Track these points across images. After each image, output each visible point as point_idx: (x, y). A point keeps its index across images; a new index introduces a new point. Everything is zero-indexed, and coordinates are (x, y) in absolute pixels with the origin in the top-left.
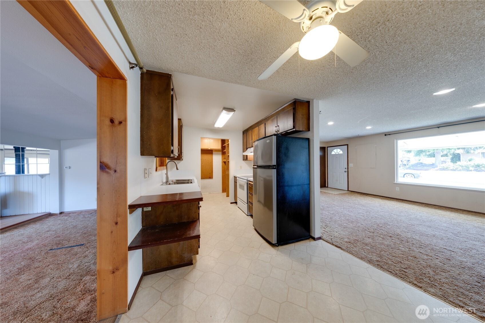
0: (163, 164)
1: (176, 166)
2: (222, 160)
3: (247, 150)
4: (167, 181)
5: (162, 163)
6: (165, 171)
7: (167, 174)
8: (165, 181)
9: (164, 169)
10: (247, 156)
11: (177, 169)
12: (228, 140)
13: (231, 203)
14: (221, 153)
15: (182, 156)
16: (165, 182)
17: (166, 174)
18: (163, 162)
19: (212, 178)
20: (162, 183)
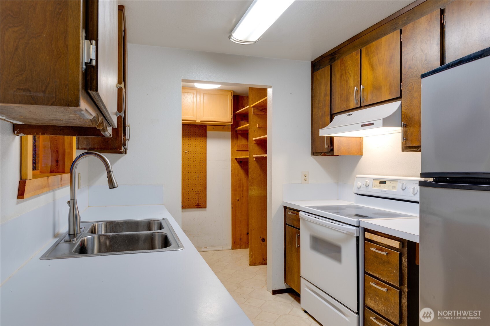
0: (60, 163)
1: (109, 172)
2: (232, 155)
3: (331, 119)
4: (72, 232)
5: (57, 161)
6: (65, 193)
7: (72, 203)
8: (67, 229)
9: (61, 185)
10: (331, 139)
11: (111, 184)
12: (262, 92)
13: (275, 292)
14: (229, 133)
15: (127, 137)
16: (67, 238)
17: (69, 202)
18: (60, 158)
19: (205, 207)
20: (56, 240)
